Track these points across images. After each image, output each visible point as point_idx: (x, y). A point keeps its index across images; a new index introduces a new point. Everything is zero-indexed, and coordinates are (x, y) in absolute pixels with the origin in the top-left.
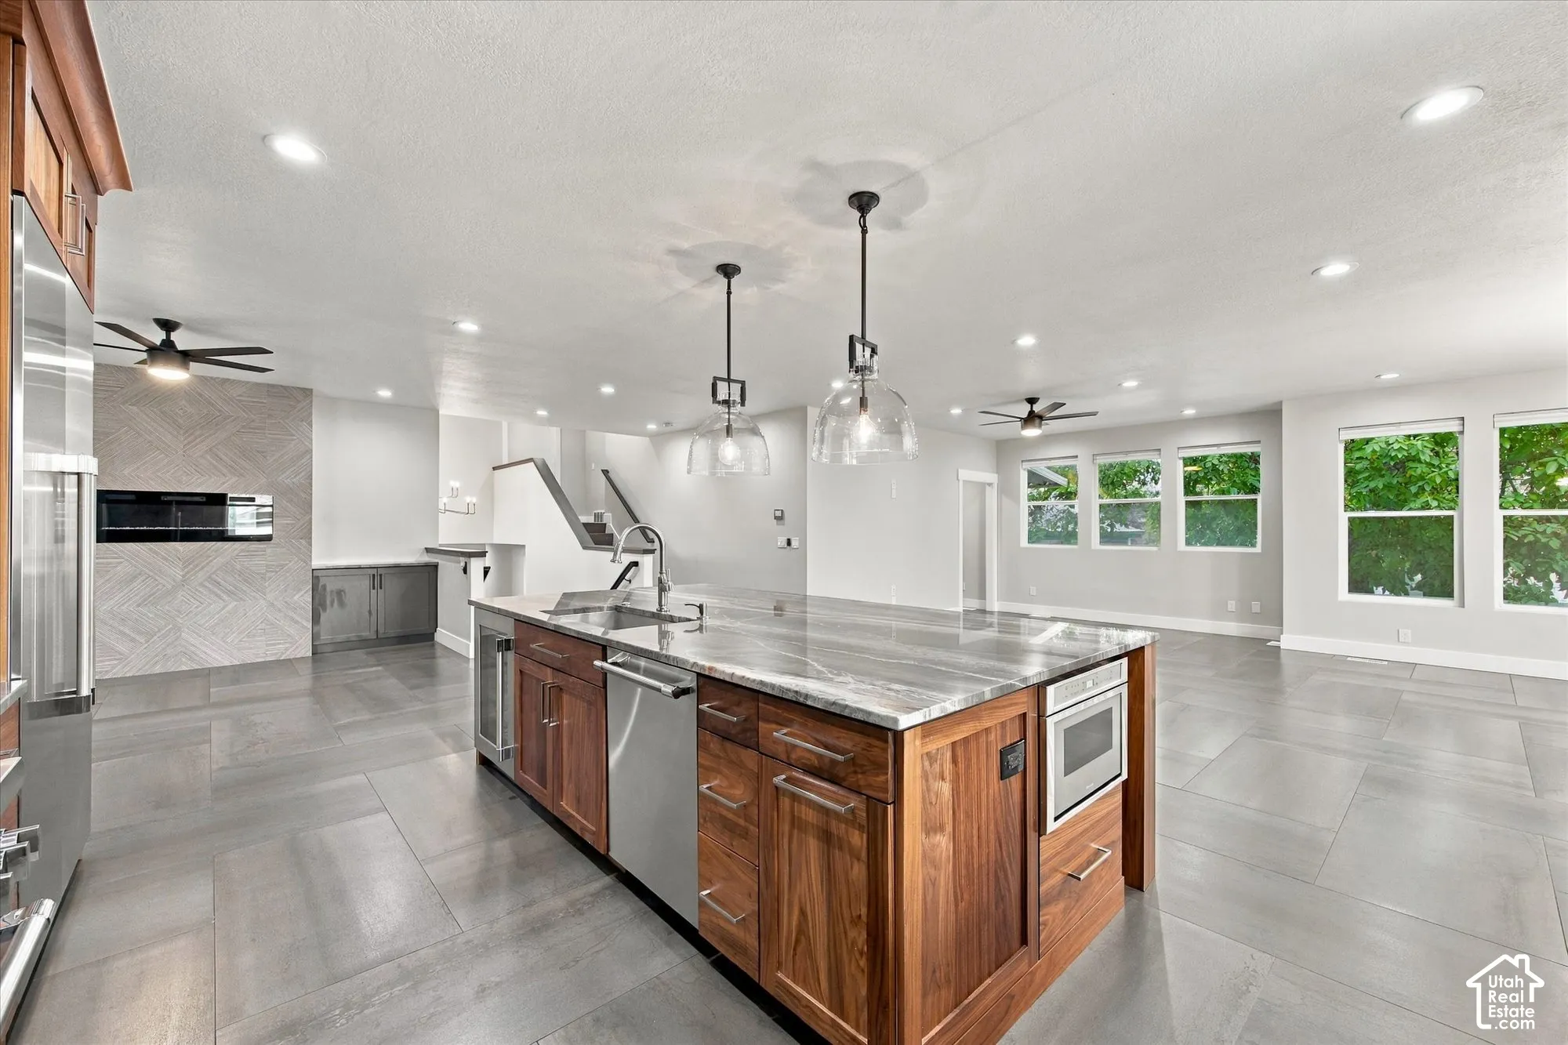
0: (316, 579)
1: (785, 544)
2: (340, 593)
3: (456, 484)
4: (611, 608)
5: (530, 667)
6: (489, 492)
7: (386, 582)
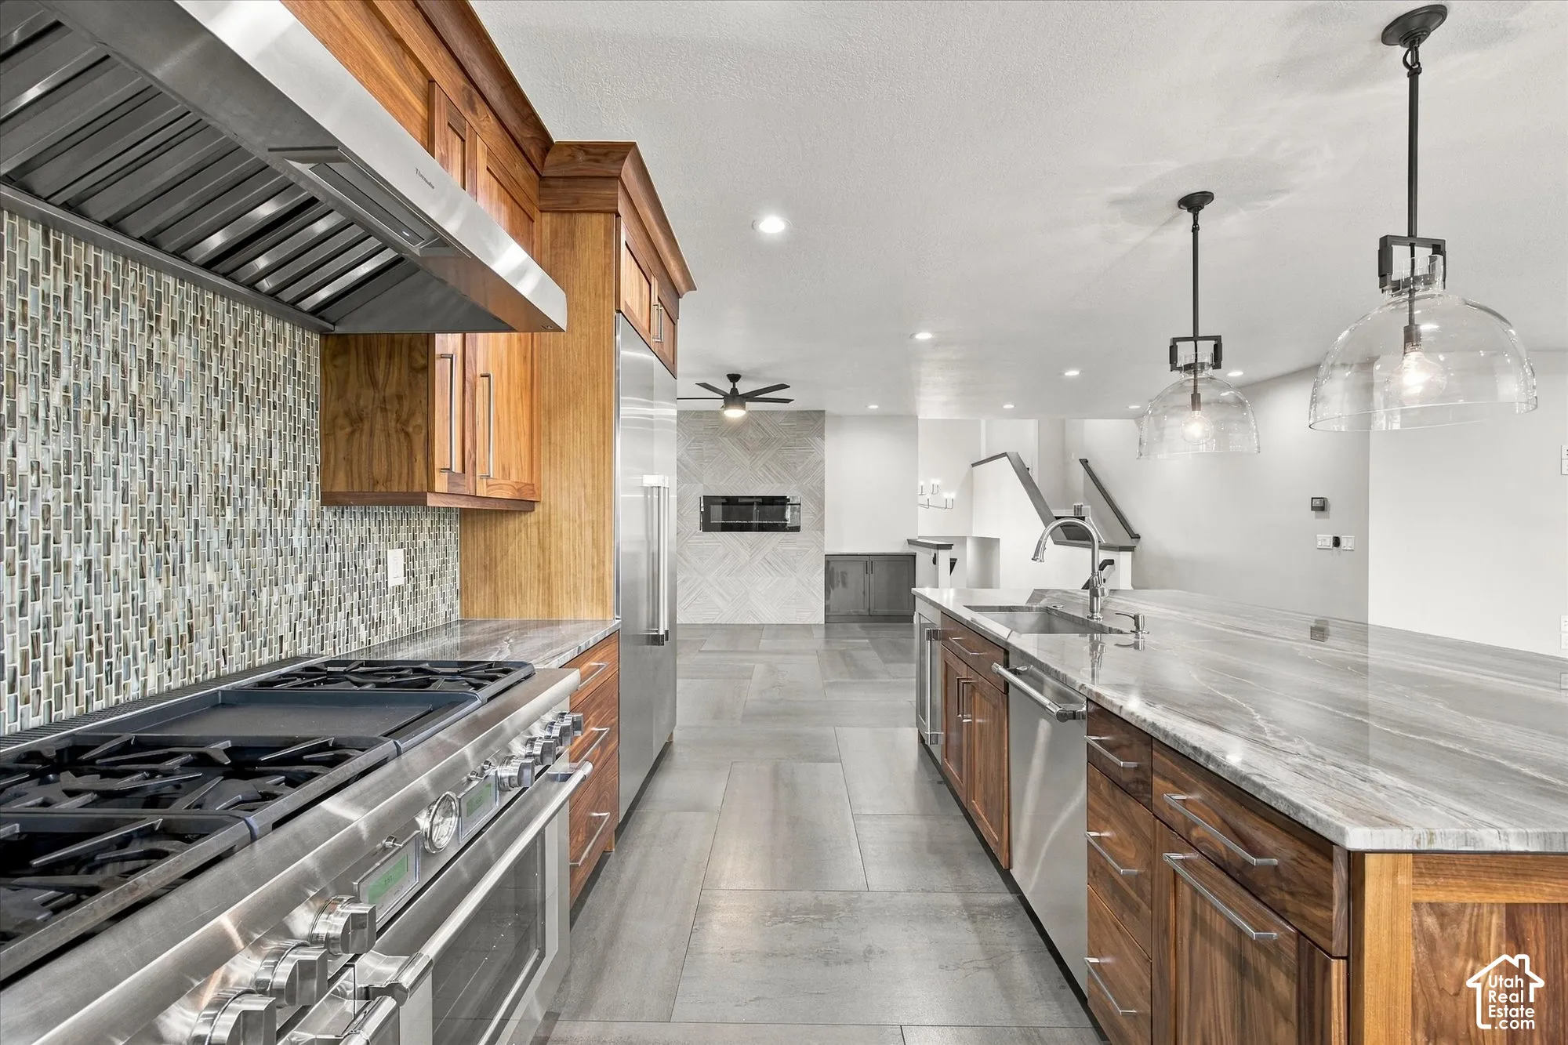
0: (827, 563)
1: (1329, 543)
2: (844, 574)
3: (937, 482)
4: (1040, 609)
5: (954, 663)
6: (969, 489)
7: (876, 569)
